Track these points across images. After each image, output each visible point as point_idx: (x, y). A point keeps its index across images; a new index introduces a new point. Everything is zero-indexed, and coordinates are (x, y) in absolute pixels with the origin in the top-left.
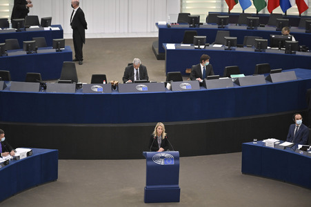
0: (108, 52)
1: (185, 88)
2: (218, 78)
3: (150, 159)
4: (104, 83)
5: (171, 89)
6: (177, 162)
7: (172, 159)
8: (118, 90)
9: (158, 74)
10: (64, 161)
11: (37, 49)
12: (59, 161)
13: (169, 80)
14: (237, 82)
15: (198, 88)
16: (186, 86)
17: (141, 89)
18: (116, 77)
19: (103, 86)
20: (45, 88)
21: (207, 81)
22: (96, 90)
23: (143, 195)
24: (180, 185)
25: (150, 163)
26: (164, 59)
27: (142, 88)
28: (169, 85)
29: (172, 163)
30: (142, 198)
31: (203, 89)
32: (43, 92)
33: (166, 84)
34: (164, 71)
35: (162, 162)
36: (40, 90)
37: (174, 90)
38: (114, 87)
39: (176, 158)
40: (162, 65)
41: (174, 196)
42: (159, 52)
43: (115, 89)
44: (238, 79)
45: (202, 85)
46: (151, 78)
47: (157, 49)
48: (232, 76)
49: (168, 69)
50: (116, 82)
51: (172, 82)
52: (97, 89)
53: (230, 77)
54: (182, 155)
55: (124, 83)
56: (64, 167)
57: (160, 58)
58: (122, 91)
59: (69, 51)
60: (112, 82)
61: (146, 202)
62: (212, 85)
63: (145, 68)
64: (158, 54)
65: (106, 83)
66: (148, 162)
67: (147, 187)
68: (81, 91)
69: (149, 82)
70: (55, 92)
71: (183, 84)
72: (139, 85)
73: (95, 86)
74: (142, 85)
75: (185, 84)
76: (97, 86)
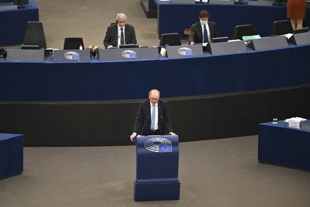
0: (84, 8)
1: (184, 53)
2: (226, 40)
3: (141, 145)
4: (81, 48)
5: (166, 55)
6: (175, 148)
7: (169, 145)
8: (98, 57)
9: (149, 36)
10: (31, 148)
12: (24, 148)
13: (163, 44)
14: (251, 45)
15: (201, 54)
17: (128, 56)
18: (94, 41)
19: (80, 52)
20: (5, 56)
21: (212, 44)
22: (70, 58)
23: (133, 191)
24: (180, 178)
25: (141, 150)
26: (155, 17)
27: (129, 55)
28: (163, 51)
29: (169, 149)
30: (132, 196)
31: (208, 55)
32: (2, 60)
33: (160, 49)
34: (156, 33)
35: (156, 149)
37: (171, 57)
38: (94, 53)
39: (175, 144)
40: (153, 25)
41: (173, 193)
42: (150, 8)
43: (94, 56)
44: (252, 41)
45: (207, 49)
46: (140, 42)
47: (146, 5)
48: (245, 38)
49: (161, 30)
50: (96, 47)
51: (167, 46)
52: (71, 56)
53: (242, 39)
54: (182, 139)
55: (106, 48)
56: (31, 156)
57: (150, 15)
58: (104, 59)
59: (34, 7)
60: (90, 47)
61: (136, 201)
62: (219, 49)
63: (133, 28)
64: (148, 10)
65: (83, 48)
66: (138, 150)
67: (138, 181)
68: (52, 59)
69: (138, 46)
70: (19, 61)
71: (182, 49)
72: (126, 51)
73: (69, 53)
74: (128, 51)
75: (184, 48)
76: (71, 53)
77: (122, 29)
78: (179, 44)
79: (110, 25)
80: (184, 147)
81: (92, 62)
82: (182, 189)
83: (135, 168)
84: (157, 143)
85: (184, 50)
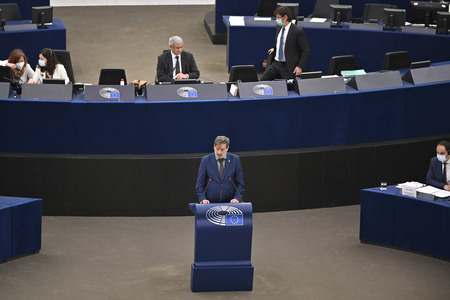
0: (128, 29)
1: (262, 92)
2: (319, 76)
3: (202, 216)
4: (122, 83)
5: (238, 95)
6: (248, 221)
7: (240, 216)
8: (145, 96)
9: (214, 69)
10: (52, 218)
11: (4, 24)
12: (45, 219)
13: (234, 79)
14: (352, 83)
15: (284, 94)
16: (263, 90)
17: (186, 95)
18: (142, 73)
19: (121, 89)
20: (19, 92)
21: (299, 81)
22: (108, 96)
24: (254, 261)
25: (201, 223)
26: (224, 43)
27: (187, 93)
28: (233, 89)
29: (239, 222)
30: (188, 285)
31: (294, 95)
32: (15, 98)
33: (229, 86)
34: (224, 64)
35: (222, 222)
36: (10, 94)
37: (244, 97)
38: (140, 90)
39: (247, 215)
40: (222, 53)
41: (243, 280)
42: (217, 31)
43: (140, 94)
44: (354, 78)
45: (292, 87)
46: (204, 76)
47: (212, 26)
48: (345, 73)
49: (232, 61)
50: (142, 83)
51: (239, 82)
52: (109, 93)
53: (340, 75)
54: (256, 209)
55: (157, 83)
56: (53, 229)
57: (217, 40)
58: (153, 98)
59: (60, 28)
60: (136, 81)
61: (193, 291)
62: (309, 88)
64: (214, 33)
65: (126, 84)
66: (198, 222)
67: (197, 264)
68: (82, 98)
69: (199, 82)
70: (37, 99)
71: (259, 86)
72: (183, 88)
73: (106, 89)
74: (187, 88)
75: (262, 86)
76: (109, 89)
77: (177, 58)
78: (255, 80)
79: (161, 53)
80: (259, 219)
81: (137, 102)
82: (255, 276)
83: (193, 246)
84: (223, 213)
85: (262, 88)
